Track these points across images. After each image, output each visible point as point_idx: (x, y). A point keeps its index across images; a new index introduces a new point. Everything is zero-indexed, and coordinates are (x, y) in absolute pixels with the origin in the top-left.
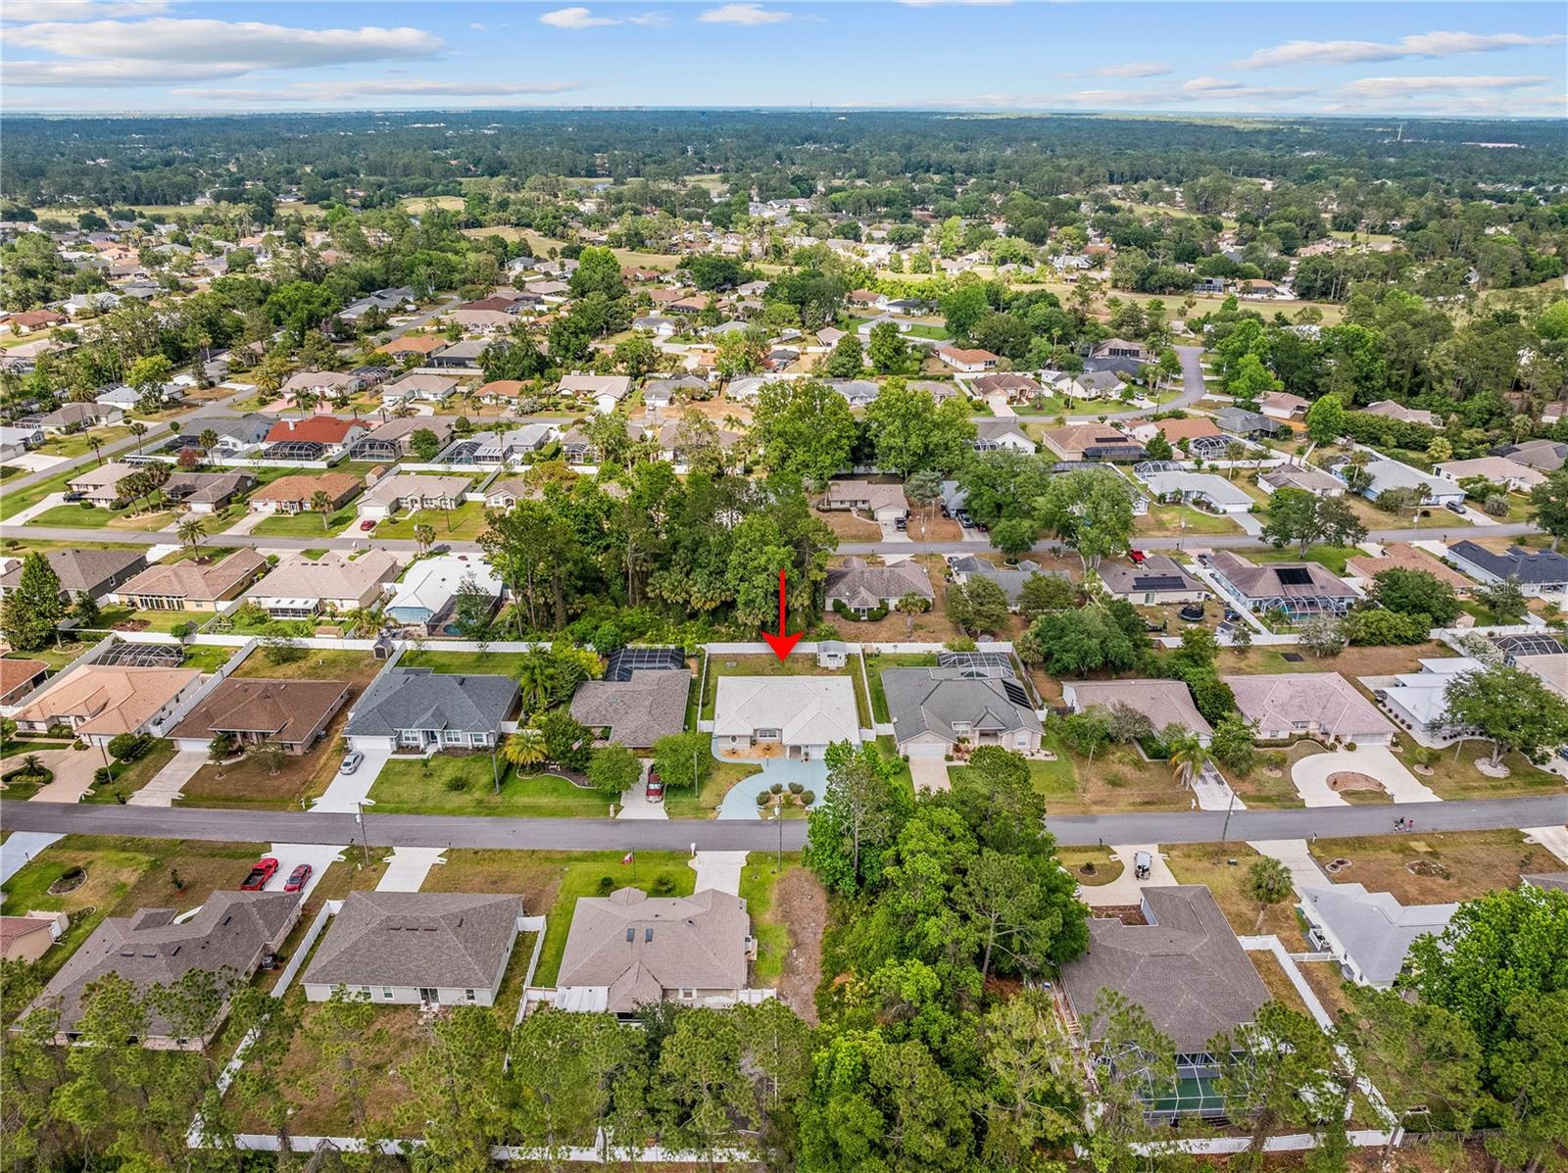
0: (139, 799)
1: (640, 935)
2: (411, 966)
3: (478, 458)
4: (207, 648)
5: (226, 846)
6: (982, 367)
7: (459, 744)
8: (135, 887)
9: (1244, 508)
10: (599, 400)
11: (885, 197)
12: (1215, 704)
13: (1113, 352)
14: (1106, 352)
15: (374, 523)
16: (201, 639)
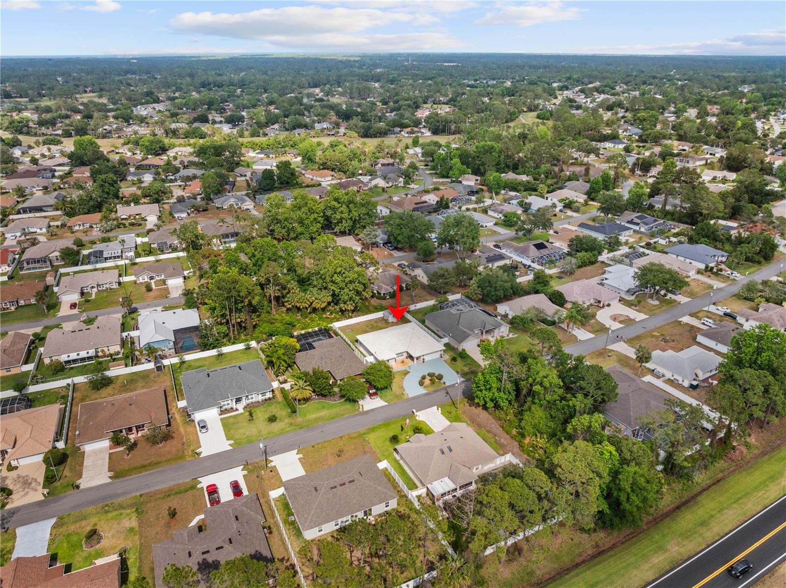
0: (85, 483)
1: (446, 450)
2: (354, 502)
3: (106, 259)
4: (40, 393)
5: (171, 489)
6: (330, 178)
7: (254, 400)
8: (139, 527)
9: (492, 224)
10: (147, 218)
11: (207, 100)
12: (558, 299)
13: (383, 165)
14: (380, 165)
15: (75, 304)
16: (32, 389)
